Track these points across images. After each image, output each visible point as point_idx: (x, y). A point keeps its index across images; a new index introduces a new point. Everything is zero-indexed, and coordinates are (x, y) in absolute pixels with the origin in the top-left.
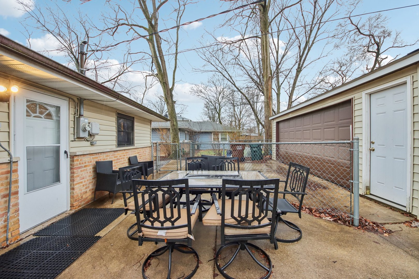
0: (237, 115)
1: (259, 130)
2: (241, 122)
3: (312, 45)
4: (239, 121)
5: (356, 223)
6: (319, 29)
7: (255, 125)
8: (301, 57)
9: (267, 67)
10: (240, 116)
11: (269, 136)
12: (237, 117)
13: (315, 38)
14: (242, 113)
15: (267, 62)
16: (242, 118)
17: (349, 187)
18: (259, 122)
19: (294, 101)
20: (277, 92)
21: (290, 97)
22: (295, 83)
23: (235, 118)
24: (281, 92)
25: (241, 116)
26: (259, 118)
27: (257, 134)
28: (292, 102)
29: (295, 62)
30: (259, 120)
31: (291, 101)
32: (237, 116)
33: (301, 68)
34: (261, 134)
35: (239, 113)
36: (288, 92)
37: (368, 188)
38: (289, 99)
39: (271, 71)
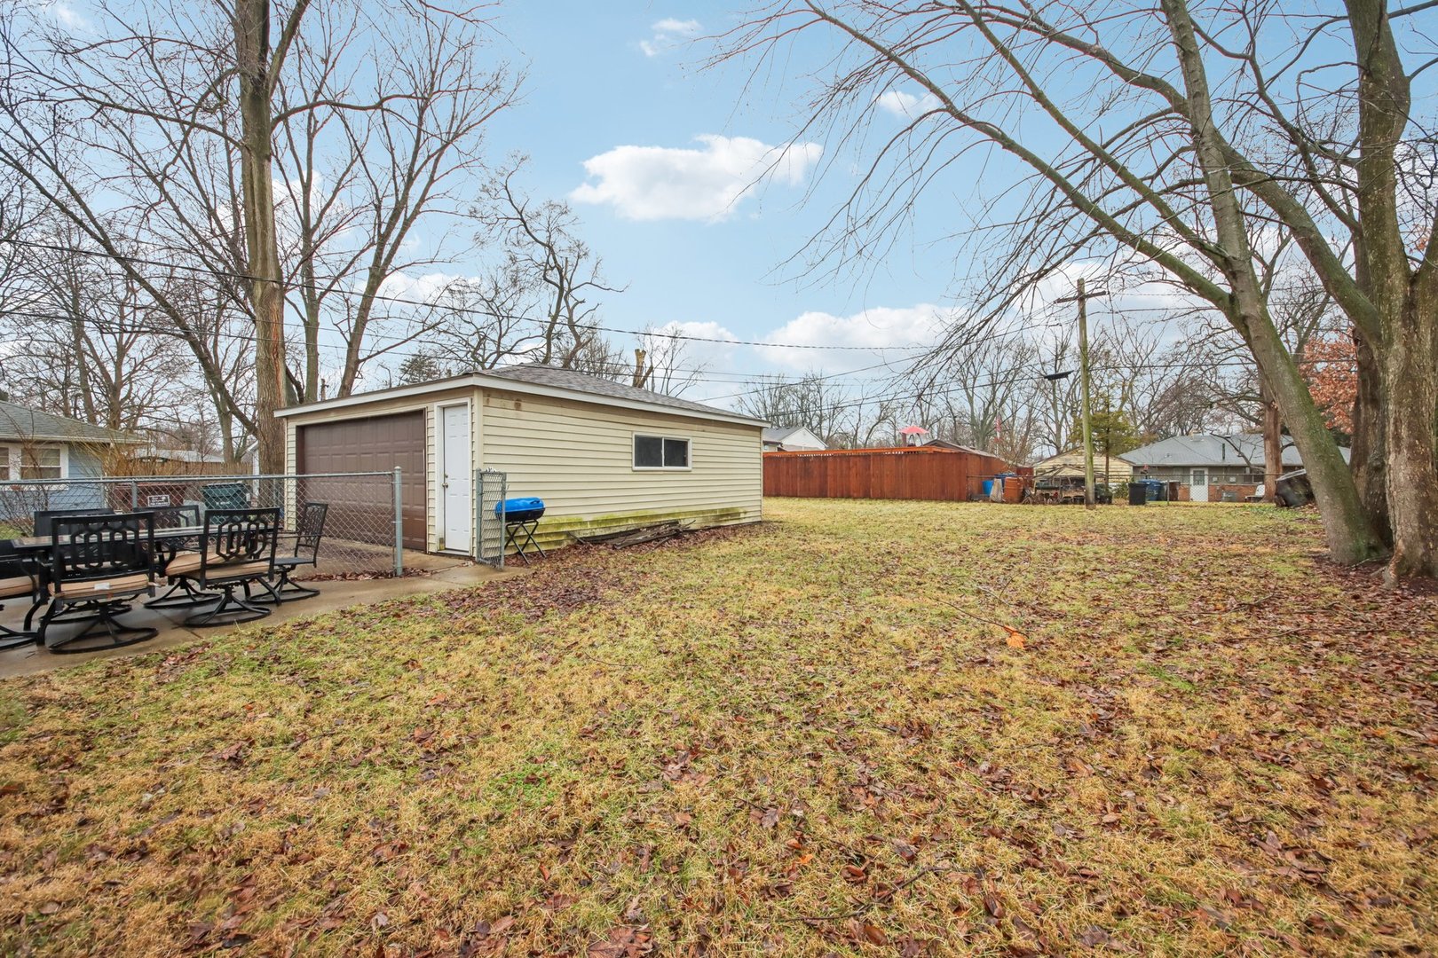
0: (96, 358)
1: (229, 439)
2: (121, 397)
3: (413, 217)
4: (112, 390)
5: (400, 572)
6: (432, 180)
7: (207, 417)
8: (383, 238)
9: (265, 260)
10: (118, 365)
11: (273, 462)
12: (97, 370)
13: (422, 200)
14: (131, 352)
15: (264, 242)
16: (129, 378)
17: (423, 548)
18: (228, 407)
19: (364, 360)
20: (305, 316)
21: (353, 345)
22: (365, 308)
23: (85, 371)
24: (320, 320)
25: (126, 369)
26: (231, 392)
27: (217, 453)
28: (359, 361)
29: (365, 240)
30: (229, 401)
31: (353, 359)
32: (100, 364)
33: (384, 270)
34: (239, 458)
35: (114, 350)
36: (344, 326)
37: (442, 541)
38: (350, 352)
39: (280, 271)
